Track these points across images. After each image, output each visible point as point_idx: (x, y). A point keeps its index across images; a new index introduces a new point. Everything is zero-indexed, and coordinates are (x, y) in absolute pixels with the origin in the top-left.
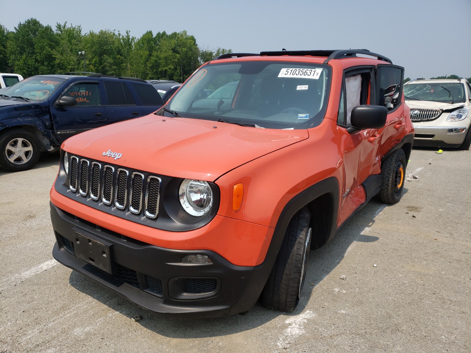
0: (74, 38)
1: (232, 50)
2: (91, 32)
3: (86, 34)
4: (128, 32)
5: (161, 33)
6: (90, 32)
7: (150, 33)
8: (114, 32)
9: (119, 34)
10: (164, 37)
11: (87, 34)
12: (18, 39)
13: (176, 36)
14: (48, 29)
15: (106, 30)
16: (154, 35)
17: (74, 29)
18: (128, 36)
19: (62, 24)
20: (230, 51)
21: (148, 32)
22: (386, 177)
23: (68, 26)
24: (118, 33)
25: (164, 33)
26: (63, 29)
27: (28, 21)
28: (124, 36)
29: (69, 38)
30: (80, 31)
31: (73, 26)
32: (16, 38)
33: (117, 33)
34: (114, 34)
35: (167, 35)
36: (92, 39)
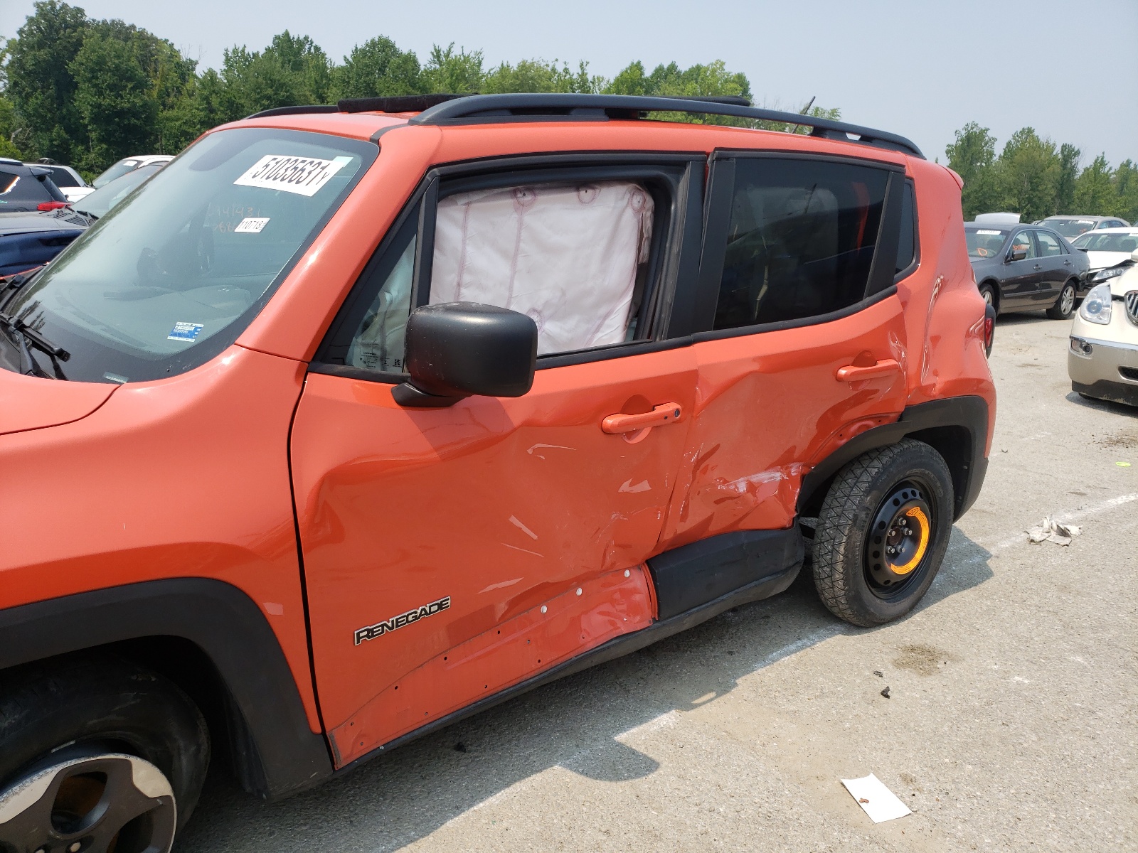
0: (465, 79)
1: (839, 111)
2: (505, 65)
3: (492, 69)
4: (585, 64)
5: (666, 67)
6: (502, 65)
7: (638, 67)
8: (554, 65)
9: (566, 70)
10: (671, 78)
11: (494, 70)
12: (348, 82)
13: (698, 75)
14: (410, 60)
15: (534, 61)
16: (648, 73)
17: (467, 59)
18: (583, 75)
19: (444, 49)
20: (834, 112)
21: (633, 63)
22: (828, 538)
23: (456, 52)
24: (564, 66)
25: (673, 67)
26: (444, 59)
27: (373, 41)
28: (573, 75)
29: (451, 78)
30: (480, 63)
31: (466, 54)
32: (344, 80)
33: (560, 68)
34: (554, 70)
35: (679, 72)
36: (501, 81)
